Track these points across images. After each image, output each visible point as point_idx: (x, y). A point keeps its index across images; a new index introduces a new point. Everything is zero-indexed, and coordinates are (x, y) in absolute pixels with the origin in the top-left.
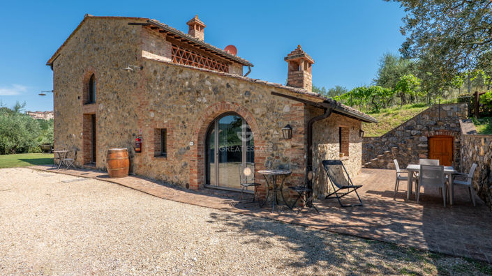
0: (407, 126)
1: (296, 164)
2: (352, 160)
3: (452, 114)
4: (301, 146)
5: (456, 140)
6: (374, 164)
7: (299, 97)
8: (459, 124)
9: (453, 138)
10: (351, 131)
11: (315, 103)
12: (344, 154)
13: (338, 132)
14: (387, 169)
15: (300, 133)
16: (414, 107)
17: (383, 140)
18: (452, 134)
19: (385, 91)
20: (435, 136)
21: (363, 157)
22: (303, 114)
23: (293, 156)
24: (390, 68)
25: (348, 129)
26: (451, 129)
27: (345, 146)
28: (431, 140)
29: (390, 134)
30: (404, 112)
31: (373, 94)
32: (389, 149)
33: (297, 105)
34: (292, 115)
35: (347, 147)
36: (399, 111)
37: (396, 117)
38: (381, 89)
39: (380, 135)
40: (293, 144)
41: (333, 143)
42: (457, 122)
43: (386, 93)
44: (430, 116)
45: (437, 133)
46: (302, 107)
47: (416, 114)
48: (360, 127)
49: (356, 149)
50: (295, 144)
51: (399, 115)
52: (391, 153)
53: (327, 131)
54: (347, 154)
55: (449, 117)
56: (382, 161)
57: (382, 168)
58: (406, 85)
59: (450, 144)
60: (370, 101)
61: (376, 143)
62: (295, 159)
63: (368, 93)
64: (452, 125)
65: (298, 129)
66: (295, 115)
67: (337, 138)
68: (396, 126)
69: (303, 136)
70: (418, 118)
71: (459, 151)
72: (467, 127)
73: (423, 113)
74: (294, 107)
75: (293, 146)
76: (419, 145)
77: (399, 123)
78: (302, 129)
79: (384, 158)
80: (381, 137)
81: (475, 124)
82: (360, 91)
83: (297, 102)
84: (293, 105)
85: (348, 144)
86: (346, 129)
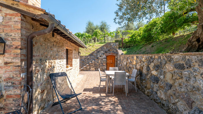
0: (98, 51)
1: (10, 84)
2: (74, 69)
3: (113, 47)
4: (16, 63)
5: (116, 57)
6: (85, 69)
7: (15, 6)
8: (117, 50)
9: (115, 56)
10: (74, 52)
11: (35, 15)
12: (69, 66)
13: (65, 51)
14: (90, 71)
15: (16, 48)
16: (100, 43)
17: (89, 57)
18: (115, 55)
19: (89, 35)
20: (109, 56)
21: (80, 66)
22: (19, 26)
23: (7, 75)
24: (90, 27)
25: (72, 50)
26: (114, 53)
27: (70, 61)
28: (108, 58)
29: (91, 55)
30: (96, 45)
31: (84, 36)
32: (91, 61)
33: (12, 15)
34: (5, 26)
35: (72, 61)
36: (94, 45)
37: (93, 47)
38: (87, 34)
39: (87, 55)
40: (6, 60)
41: (60, 59)
42: (116, 50)
43: (89, 36)
44: (106, 47)
45: (110, 54)
46: (18, 18)
47: (100, 46)
48: (79, 50)
49: (76, 62)
50: (9, 60)
51: (94, 46)
52: (92, 63)
53: (55, 49)
54: (71, 65)
55: (113, 48)
56: (88, 67)
57: (88, 71)
58: (97, 34)
59: (114, 59)
60: (83, 39)
61: (86, 58)
62: (10, 78)
63: (82, 35)
64: (115, 51)
65: (13, 43)
66: (10, 26)
67: (65, 56)
68: (93, 51)
69: (19, 51)
70: (102, 48)
71: (117, 62)
72: (120, 52)
73: (104, 46)
74: (8, 16)
75: (6, 63)
76: (103, 60)
77: (95, 50)
78: (18, 43)
79: (89, 65)
80: (88, 56)
81: (123, 51)
82: (78, 34)
83: (11, 12)
84: (6, 14)
85: (72, 59)
86: (71, 50)
